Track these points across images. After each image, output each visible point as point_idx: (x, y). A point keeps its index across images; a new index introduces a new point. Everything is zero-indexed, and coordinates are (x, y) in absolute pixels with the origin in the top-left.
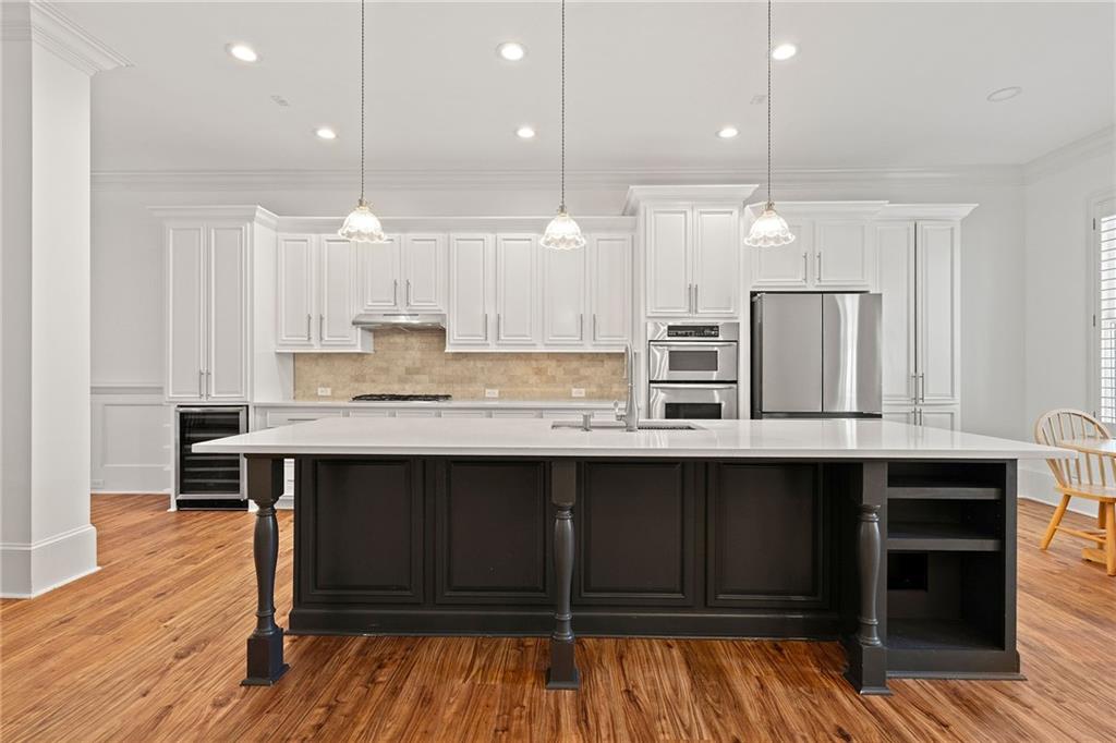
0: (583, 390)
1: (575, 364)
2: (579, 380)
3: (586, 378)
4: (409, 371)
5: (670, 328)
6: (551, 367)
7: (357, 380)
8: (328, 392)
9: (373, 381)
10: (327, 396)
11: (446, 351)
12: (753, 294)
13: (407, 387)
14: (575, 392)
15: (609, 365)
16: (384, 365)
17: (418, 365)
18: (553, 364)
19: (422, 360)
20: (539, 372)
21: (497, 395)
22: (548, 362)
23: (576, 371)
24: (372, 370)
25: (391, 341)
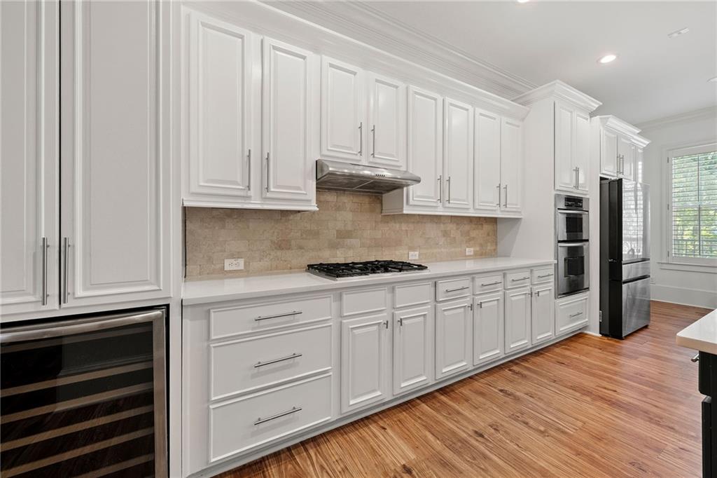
0: (472, 249)
1: (467, 227)
2: (470, 241)
3: (474, 238)
4: (339, 234)
5: (569, 199)
8: (240, 264)
10: (240, 271)
11: (405, 212)
12: (602, 180)
15: (487, 227)
17: (349, 228)
19: (353, 222)
20: (446, 234)
23: (468, 232)
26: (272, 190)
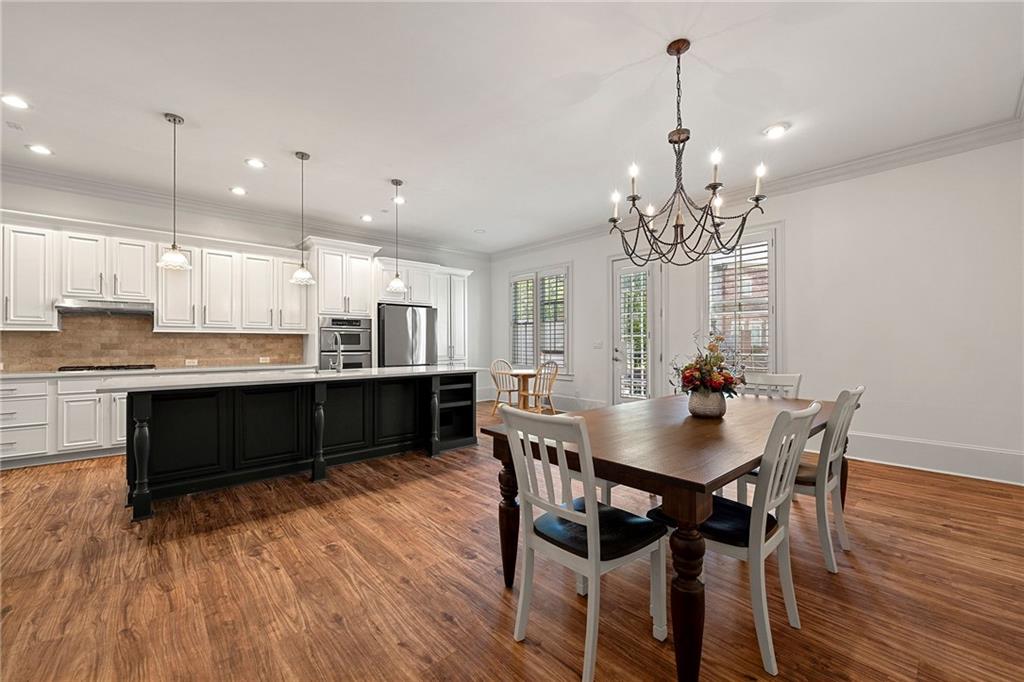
0: (268, 358)
1: (262, 341)
2: (265, 352)
3: (270, 350)
4: (104, 346)
5: (333, 320)
6: (243, 344)
7: (40, 356)
9: (61, 356)
11: (155, 331)
12: (379, 304)
13: (103, 359)
14: (262, 360)
15: (287, 341)
16: (77, 342)
17: (115, 341)
18: (245, 341)
19: (119, 338)
20: (232, 346)
21: (196, 364)
22: (239, 340)
23: (263, 346)
24: (60, 346)
25: (85, 321)
26: (12, 318)
